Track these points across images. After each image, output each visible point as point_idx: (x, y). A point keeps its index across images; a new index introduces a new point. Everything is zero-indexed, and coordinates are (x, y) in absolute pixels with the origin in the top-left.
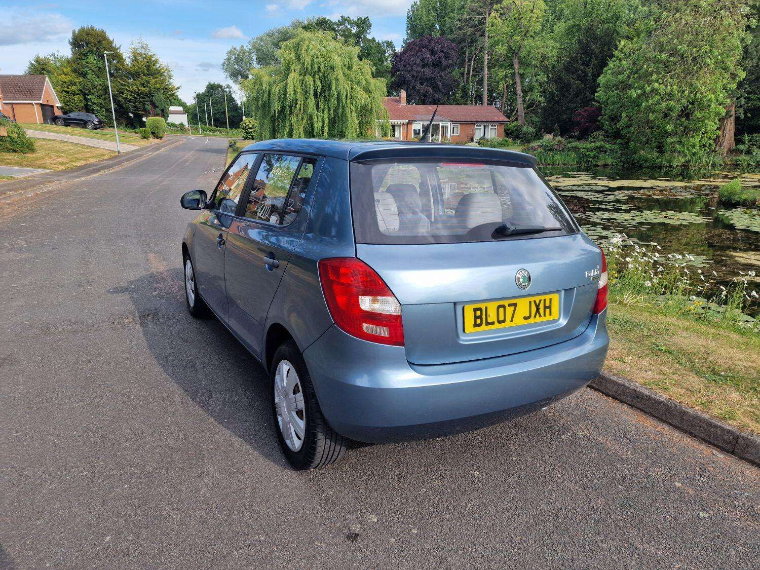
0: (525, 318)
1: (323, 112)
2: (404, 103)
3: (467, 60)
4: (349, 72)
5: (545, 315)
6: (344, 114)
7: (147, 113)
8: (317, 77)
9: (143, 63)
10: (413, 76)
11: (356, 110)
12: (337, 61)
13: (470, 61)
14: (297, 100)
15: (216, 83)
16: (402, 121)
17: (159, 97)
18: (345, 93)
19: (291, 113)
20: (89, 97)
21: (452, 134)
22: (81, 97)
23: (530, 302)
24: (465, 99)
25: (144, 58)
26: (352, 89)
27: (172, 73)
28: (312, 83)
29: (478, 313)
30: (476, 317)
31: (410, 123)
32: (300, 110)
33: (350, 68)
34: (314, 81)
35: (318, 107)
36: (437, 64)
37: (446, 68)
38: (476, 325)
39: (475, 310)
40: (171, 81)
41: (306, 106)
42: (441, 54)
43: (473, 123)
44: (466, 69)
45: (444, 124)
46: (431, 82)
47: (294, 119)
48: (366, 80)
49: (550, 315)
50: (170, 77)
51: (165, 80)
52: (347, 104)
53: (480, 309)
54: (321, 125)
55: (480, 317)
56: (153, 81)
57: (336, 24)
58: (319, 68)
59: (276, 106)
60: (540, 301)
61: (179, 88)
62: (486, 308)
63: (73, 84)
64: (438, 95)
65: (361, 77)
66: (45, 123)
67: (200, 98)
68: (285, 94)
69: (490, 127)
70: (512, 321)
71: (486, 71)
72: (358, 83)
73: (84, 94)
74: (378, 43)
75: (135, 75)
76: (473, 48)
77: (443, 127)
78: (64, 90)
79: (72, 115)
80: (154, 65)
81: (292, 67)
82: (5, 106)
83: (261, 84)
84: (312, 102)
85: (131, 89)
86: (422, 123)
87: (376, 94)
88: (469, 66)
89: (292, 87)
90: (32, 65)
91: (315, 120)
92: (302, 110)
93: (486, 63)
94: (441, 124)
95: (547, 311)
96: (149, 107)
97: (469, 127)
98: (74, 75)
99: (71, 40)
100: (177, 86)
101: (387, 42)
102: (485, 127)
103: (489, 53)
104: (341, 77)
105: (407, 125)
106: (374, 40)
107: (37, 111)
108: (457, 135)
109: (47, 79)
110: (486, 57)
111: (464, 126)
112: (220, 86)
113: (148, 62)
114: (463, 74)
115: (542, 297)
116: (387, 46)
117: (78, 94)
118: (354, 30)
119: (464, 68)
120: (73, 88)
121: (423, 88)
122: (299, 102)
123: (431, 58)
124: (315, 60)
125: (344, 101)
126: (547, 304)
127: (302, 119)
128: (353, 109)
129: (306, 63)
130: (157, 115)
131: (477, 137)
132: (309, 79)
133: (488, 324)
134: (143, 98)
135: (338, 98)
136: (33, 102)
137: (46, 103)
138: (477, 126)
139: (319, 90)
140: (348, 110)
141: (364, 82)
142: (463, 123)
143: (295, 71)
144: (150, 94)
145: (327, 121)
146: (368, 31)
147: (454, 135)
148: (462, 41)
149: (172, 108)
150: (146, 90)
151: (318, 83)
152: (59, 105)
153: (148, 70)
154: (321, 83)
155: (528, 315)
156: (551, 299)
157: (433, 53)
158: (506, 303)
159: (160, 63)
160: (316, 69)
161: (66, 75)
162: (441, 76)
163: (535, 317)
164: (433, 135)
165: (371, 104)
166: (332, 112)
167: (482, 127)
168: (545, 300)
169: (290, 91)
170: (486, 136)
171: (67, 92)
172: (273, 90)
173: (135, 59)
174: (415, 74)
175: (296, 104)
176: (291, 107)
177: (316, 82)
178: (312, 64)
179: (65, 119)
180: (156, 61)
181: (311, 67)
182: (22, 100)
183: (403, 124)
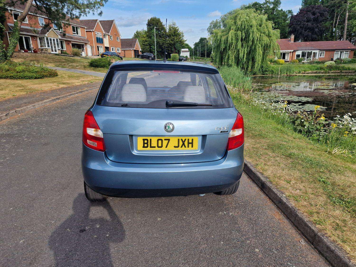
0: (175, 147)
1: (245, 48)
2: (292, 41)
3: (335, 16)
4: (260, 28)
5: (188, 147)
6: (255, 49)
7: (172, 52)
8: (243, 31)
9: (173, 31)
10: (301, 27)
11: (262, 46)
12: (254, 23)
13: (337, 17)
14: (232, 43)
15: (204, 37)
16: (290, 51)
17: (178, 45)
18: (256, 38)
19: (229, 49)
20: (151, 46)
21: (320, 57)
22: (149, 47)
23: (179, 140)
24: (332, 38)
25: (173, 29)
26: (260, 36)
27: (184, 34)
28: (240, 34)
29: (146, 141)
30: (144, 143)
31: (294, 51)
32: (234, 47)
33: (260, 26)
34: (242, 33)
35: (242, 46)
36: (316, 20)
37: (321, 22)
38: (144, 147)
39: (144, 140)
40: (183, 38)
41: (236, 45)
42: (318, 14)
43: (334, 50)
44: (334, 21)
45: (315, 51)
46: (312, 30)
47: (230, 52)
48: (268, 31)
49: (192, 147)
50: (183, 36)
51: (180, 38)
52: (257, 43)
53: (147, 140)
54: (243, 54)
55: (147, 143)
56: (176, 38)
57: (262, 4)
58: (245, 27)
59: (223, 46)
60: (185, 139)
61: (186, 41)
62: (151, 140)
63: (146, 41)
64: (315, 36)
65: (266, 30)
66: (135, 58)
67: (196, 45)
68: (227, 41)
69: (344, 52)
70: (166, 147)
71: (346, 22)
72: (264, 33)
73: (150, 45)
74: (284, 12)
75: (169, 36)
76: (339, 10)
77: (314, 53)
78: (143, 45)
79: (145, 54)
80: (177, 31)
81: (232, 28)
82: (122, 51)
83: (217, 37)
84: (240, 43)
85: (167, 42)
86: (301, 51)
87: (274, 38)
88: (336, 19)
89: (231, 37)
90: (135, 34)
91: (240, 52)
92: (234, 48)
93: (347, 17)
94: (313, 51)
95: (190, 145)
96: (173, 50)
97: (331, 53)
98: (147, 38)
99: (147, 23)
100: (185, 40)
101: (289, 11)
102: (341, 52)
103: (349, 12)
104: (255, 30)
105: (293, 52)
106: (282, 10)
107: (133, 52)
108: (323, 57)
109: (137, 39)
110: (347, 14)
111: (328, 52)
112: (206, 39)
113: (175, 30)
114: (332, 24)
115: (187, 138)
116: (289, 13)
117: (148, 45)
118: (272, 6)
119: (333, 21)
120: (146, 43)
121: (306, 33)
122: (233, 44)
123: (312, 17)
124: (243, 23)
125: (256, 42)
126: (190, 141)
127: (234, 52)
128: (260, 46)
129: (238, 25)
130: (176, 53)
131: (335, 58)
132: (239, 33)
133: (151, 147)
134: (171, 46)
135: (253, 41)
136: (132, 49)
137: (136, 49)
138: (336, 52)
139: (244, 38)
140: (257, 47)
141: (267, 32)
142: (326, 50)
143: (233, 29)
144: (174, 44)
145: (246, 52)
146: (279, 6)
147: (321, 57)
148: (333, 6)
149: (183, 50)
150: (173, 42)
151: (244, 34)
152: (141, 50)
153: (174, 34)
154: (245, 34)
155: (177, 145)
156: (192, 140)
157: (314, 14)
158: (163, 138)
159: (179, 30)
160: (243, 27)
161: (144, 38)
162: (318, 26)
163: (182, 147)
164: (308, 58)
165: (270, 43)
166: (249, 48)
167: (339, 53)
168: (188, 140)
169: (230, 39)
170: (341, 58)
171: (144, 45)
172: (222, 39)
173: (170, 30)
174: (302, 26)
175: (232, 45)
176: (229, 47)
177: (243, 34)
178: (241, 25)
179: (142, 56)
180: (178, 30)
181: (241, 26)
182: (128, 48)
183: (290, 52)
